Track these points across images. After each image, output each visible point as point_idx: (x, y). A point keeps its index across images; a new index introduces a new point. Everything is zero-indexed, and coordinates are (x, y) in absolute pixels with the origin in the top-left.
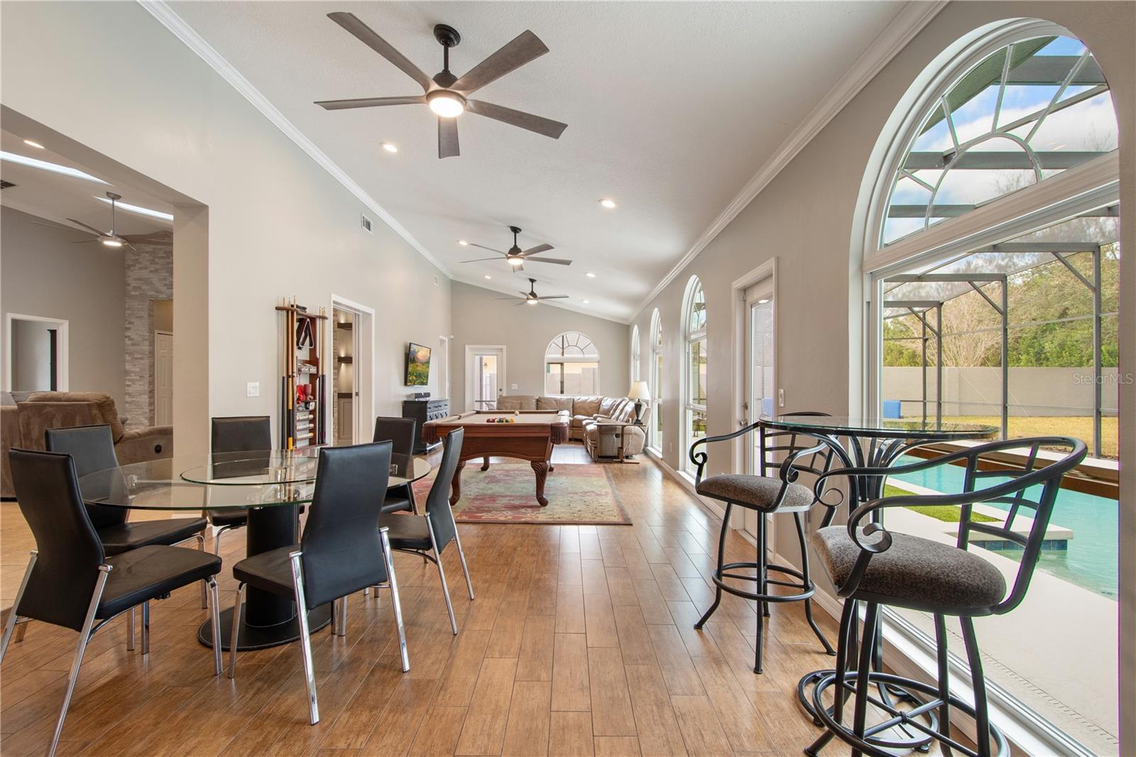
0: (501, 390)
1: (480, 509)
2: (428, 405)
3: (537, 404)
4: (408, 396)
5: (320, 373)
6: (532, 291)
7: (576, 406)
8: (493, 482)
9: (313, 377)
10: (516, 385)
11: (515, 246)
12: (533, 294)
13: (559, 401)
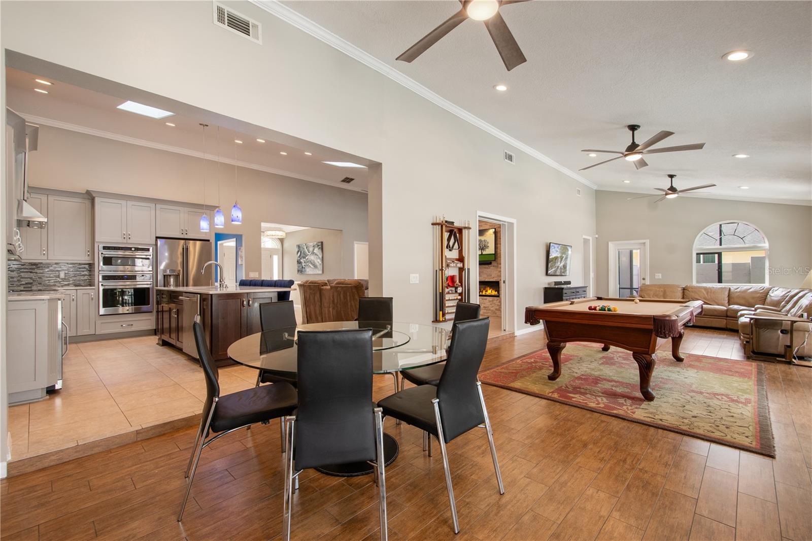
0: (644, 279)
1: (576, 390)
2: (564, 291)
3: (683, 292)
4: (549, 284)
5: (466, 267)
6: (672, 186)
7: (732, 295)
8: (607, 363)
9: (461, 270)
10: (660, 275)
11: (633, 142)
12: (673, 189)
13: (710, 290)
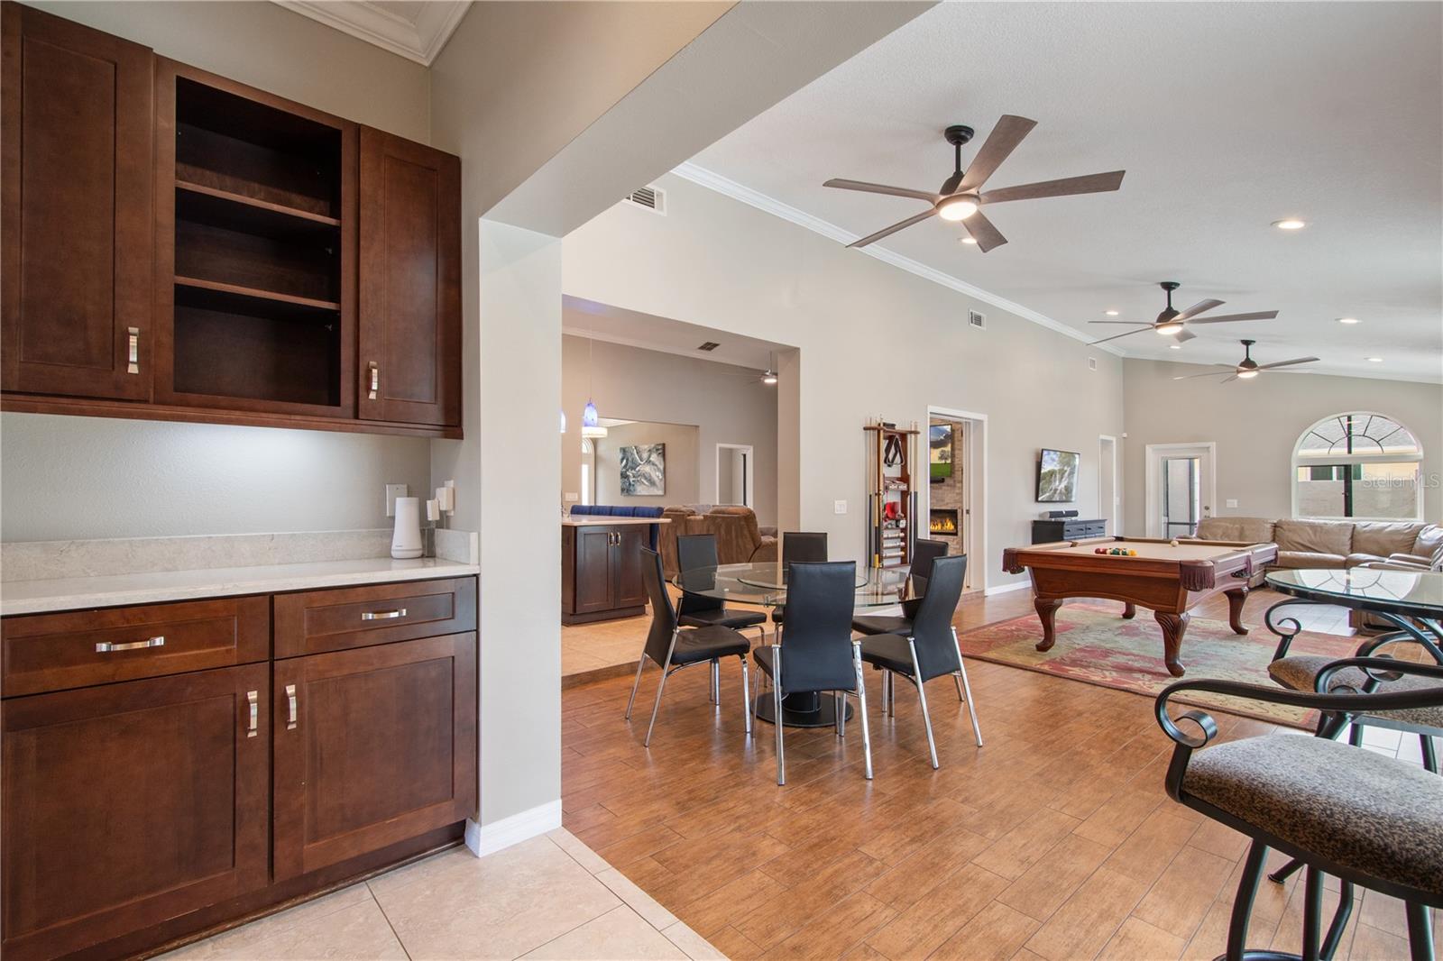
2: (1066, 527)
3: (1275, 531)
4: (1040, 515)
5: (912, 490)
6: (1248, 359)
7: (1356, 538)
8: (1126, 634)
9: (905, 494)
10: (1236, 501)
11: (1169, 308)
12: (1249, 364)
13: (1319, 529)
